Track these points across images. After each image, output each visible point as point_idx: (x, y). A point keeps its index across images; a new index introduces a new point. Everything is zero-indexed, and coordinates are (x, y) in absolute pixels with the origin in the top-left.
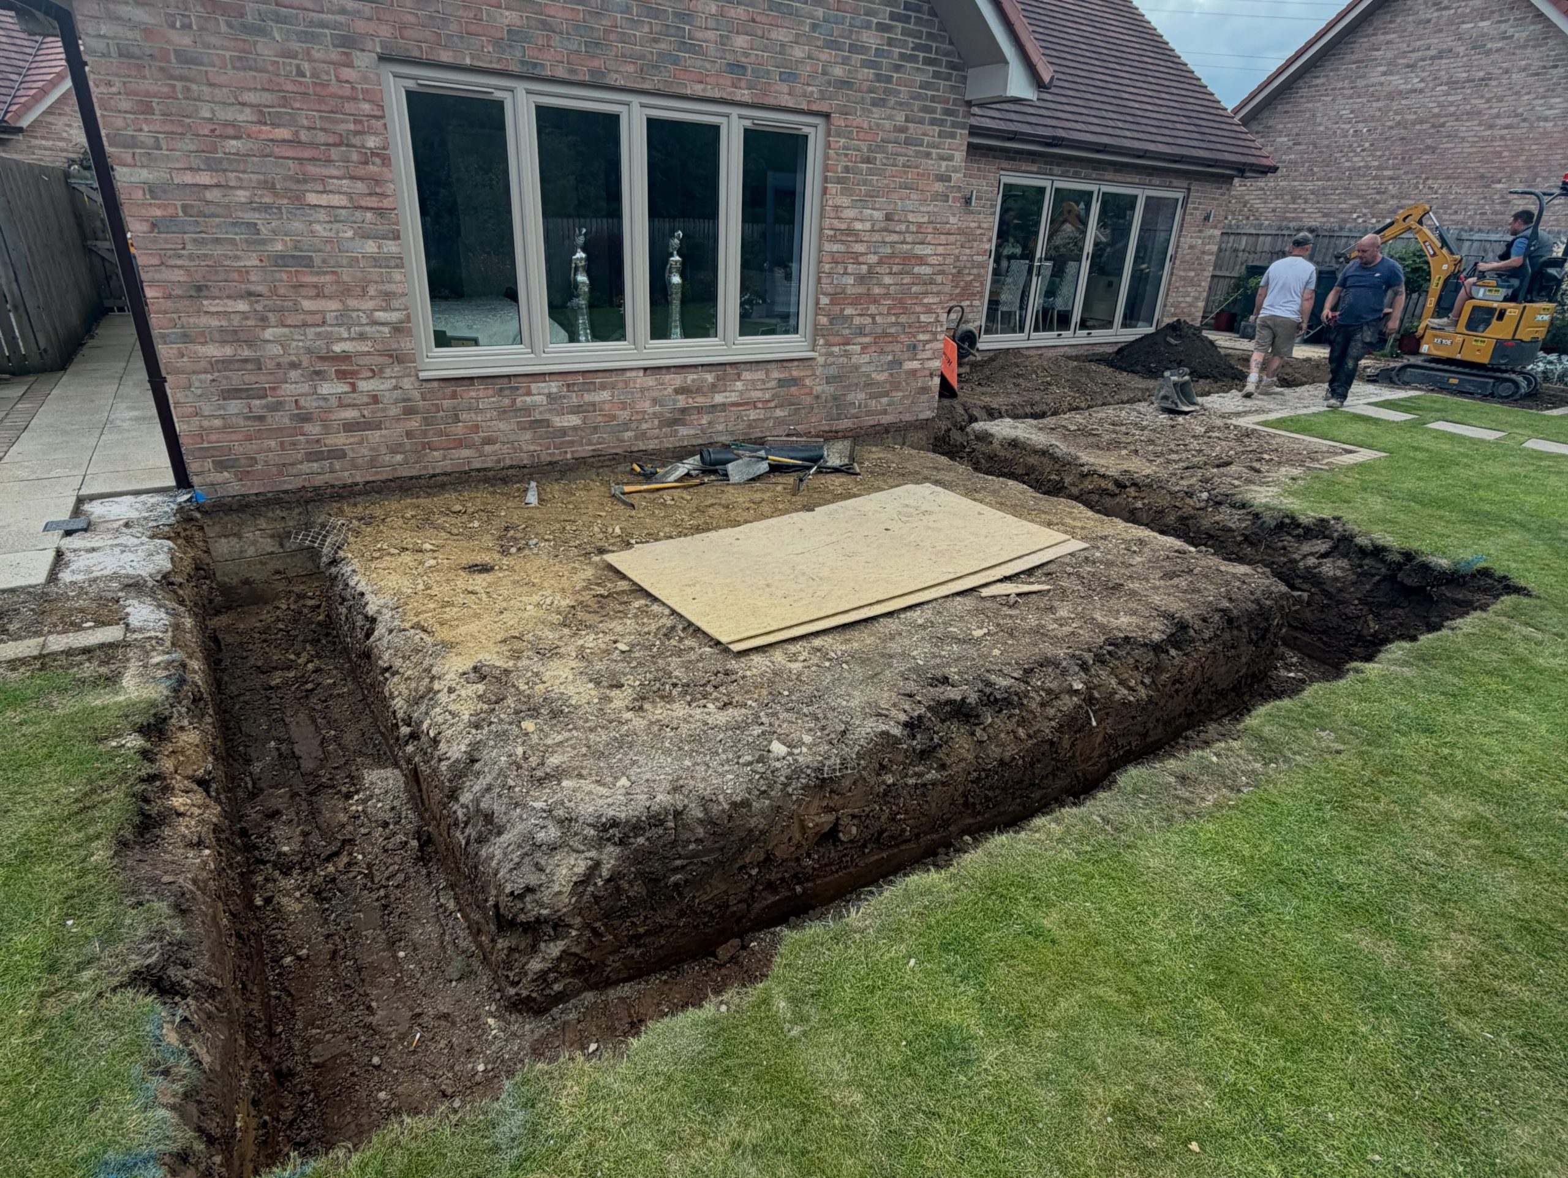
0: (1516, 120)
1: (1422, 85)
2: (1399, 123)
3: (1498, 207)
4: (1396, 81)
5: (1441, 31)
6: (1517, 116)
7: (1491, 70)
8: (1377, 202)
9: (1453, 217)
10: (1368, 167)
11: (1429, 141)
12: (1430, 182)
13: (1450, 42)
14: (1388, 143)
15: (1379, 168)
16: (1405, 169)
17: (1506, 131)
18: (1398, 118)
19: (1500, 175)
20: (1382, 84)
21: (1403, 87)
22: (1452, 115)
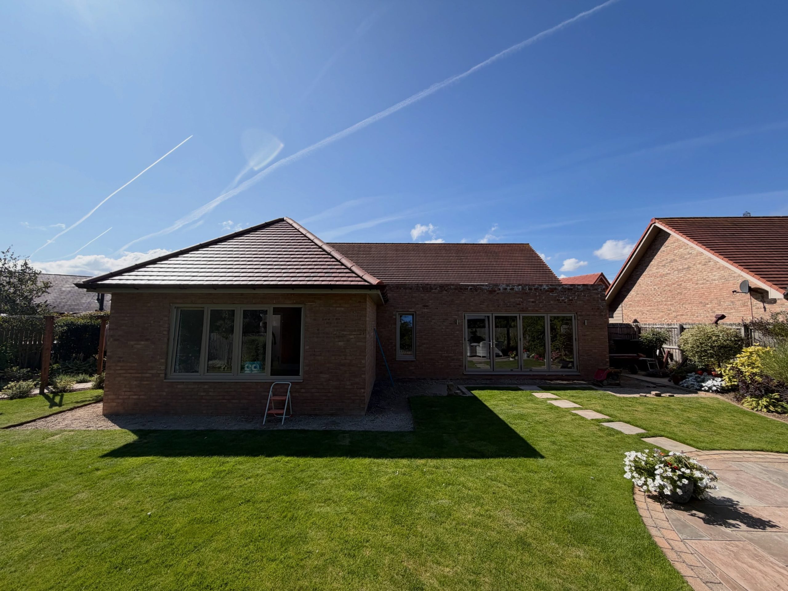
0: (705, 281)
2: (667, 285)
5: (669, 254)
6: (704, 279)
8: (669, 314)
9: (697, 319)
10: (662, 301)
11: (678, 291)
12: (684, 305)
13: (672, 257)
14: (665, 292)
15: (665, 301)
16: (675, 301)
17: (702, 285)
18: (666, 283)
19: (707, 302)
20: (657, 272)
21: (663, 273)
22: (683, 281)
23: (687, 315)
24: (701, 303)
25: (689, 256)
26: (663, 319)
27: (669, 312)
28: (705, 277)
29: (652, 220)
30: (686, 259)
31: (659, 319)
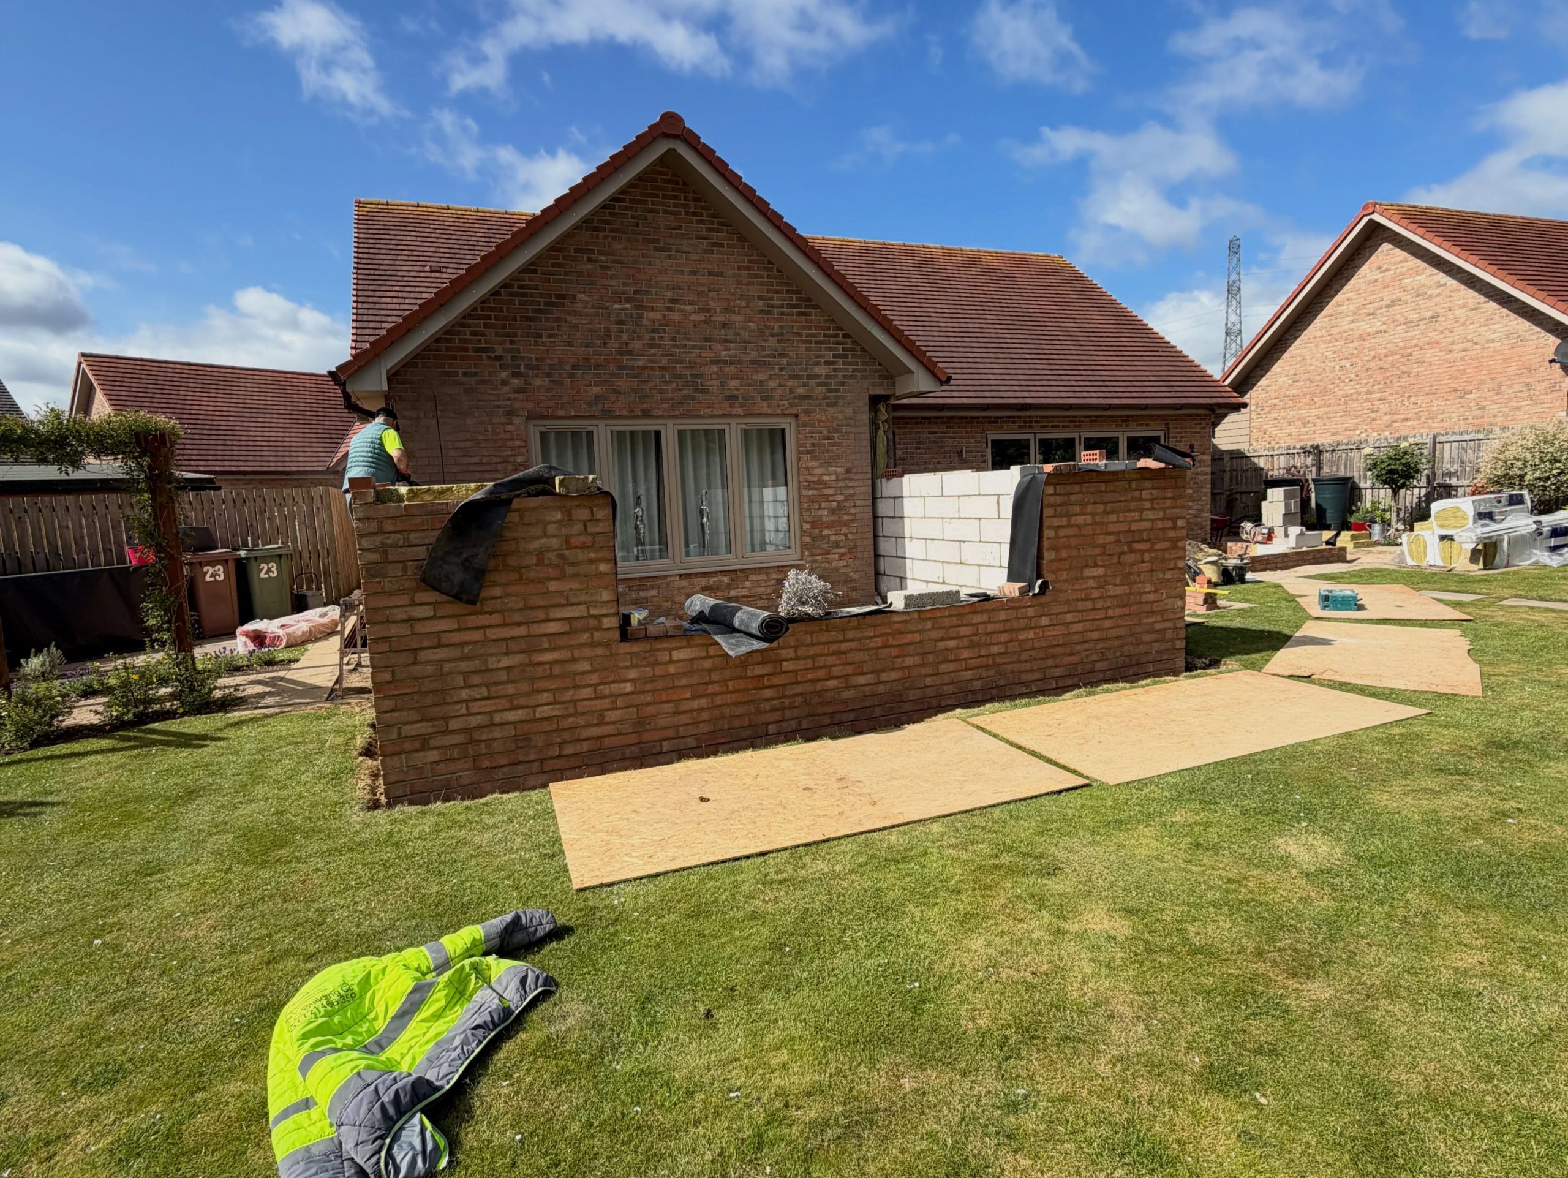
0: (1469, 345)
1: (1385, 327)
2: (1374, 357)
3: (1477, 413)
4: (1363, 326)
6: (1468, 341)
7: (1436, 309)
8: (1374, 420)
10: (1359, 393)
11: (1403, 368)
12: (1413, 399)
13: (1397, 294)
14: (1370, 373)
15: (1368, 393)
16: (1389, 391)
17: (1463, 354)
18: (1373, 353)
19: (1470, 388)
20: (1352, 330)
21: (1369, 330)
22: (1416, 346)
23: (1419, 419)
24: (1455, 390)
25: (1438, 291)
26: (1358, 432)
27: (1373, 415)
28: (1470, 337)
29: (1365, 207)
30: (1430, 298)
31: (1348, 433)
